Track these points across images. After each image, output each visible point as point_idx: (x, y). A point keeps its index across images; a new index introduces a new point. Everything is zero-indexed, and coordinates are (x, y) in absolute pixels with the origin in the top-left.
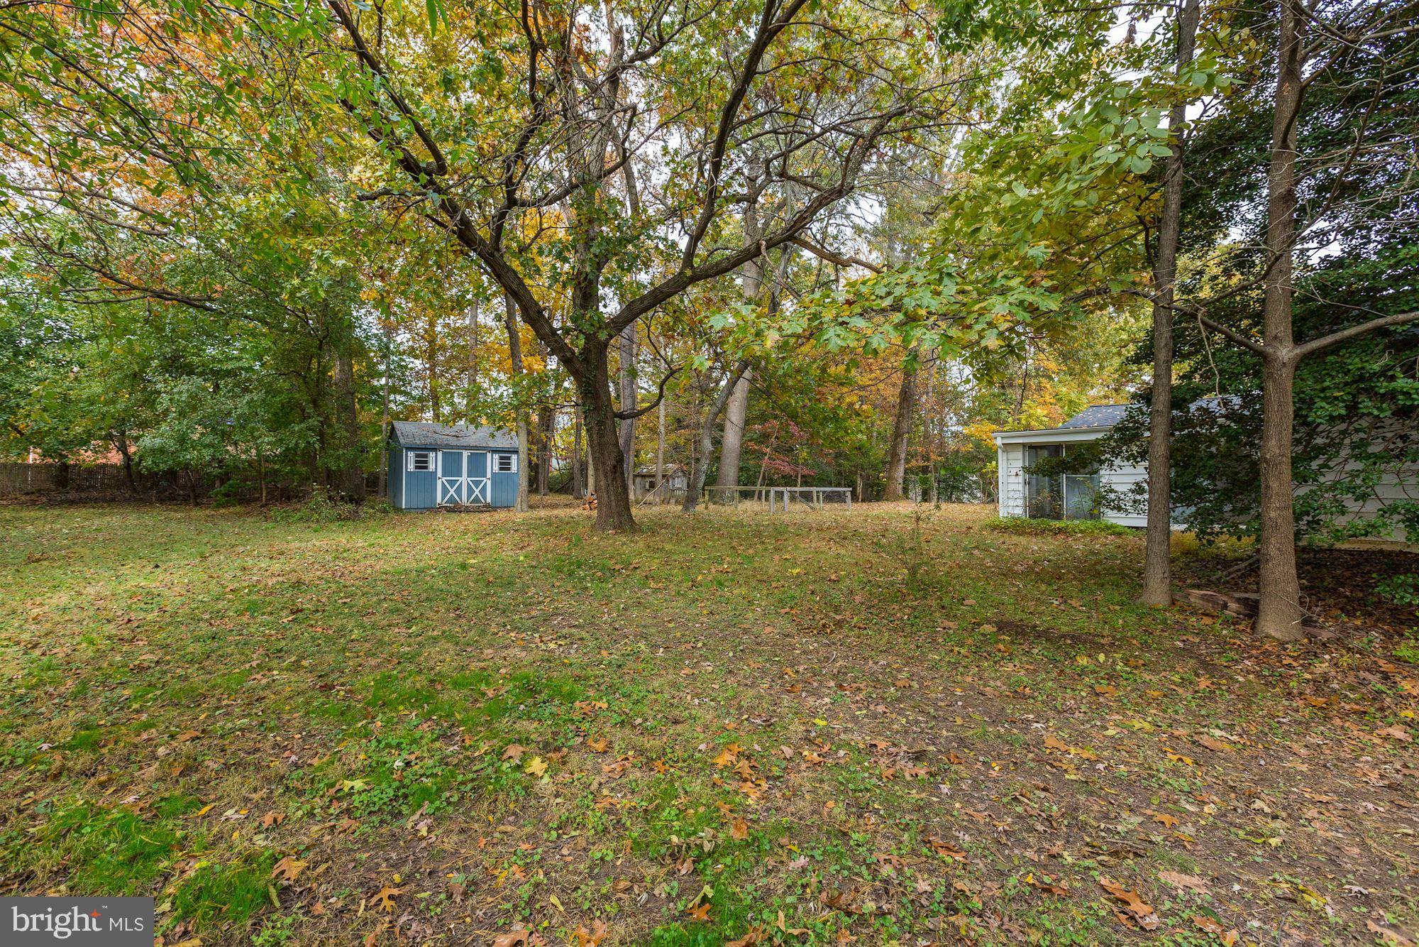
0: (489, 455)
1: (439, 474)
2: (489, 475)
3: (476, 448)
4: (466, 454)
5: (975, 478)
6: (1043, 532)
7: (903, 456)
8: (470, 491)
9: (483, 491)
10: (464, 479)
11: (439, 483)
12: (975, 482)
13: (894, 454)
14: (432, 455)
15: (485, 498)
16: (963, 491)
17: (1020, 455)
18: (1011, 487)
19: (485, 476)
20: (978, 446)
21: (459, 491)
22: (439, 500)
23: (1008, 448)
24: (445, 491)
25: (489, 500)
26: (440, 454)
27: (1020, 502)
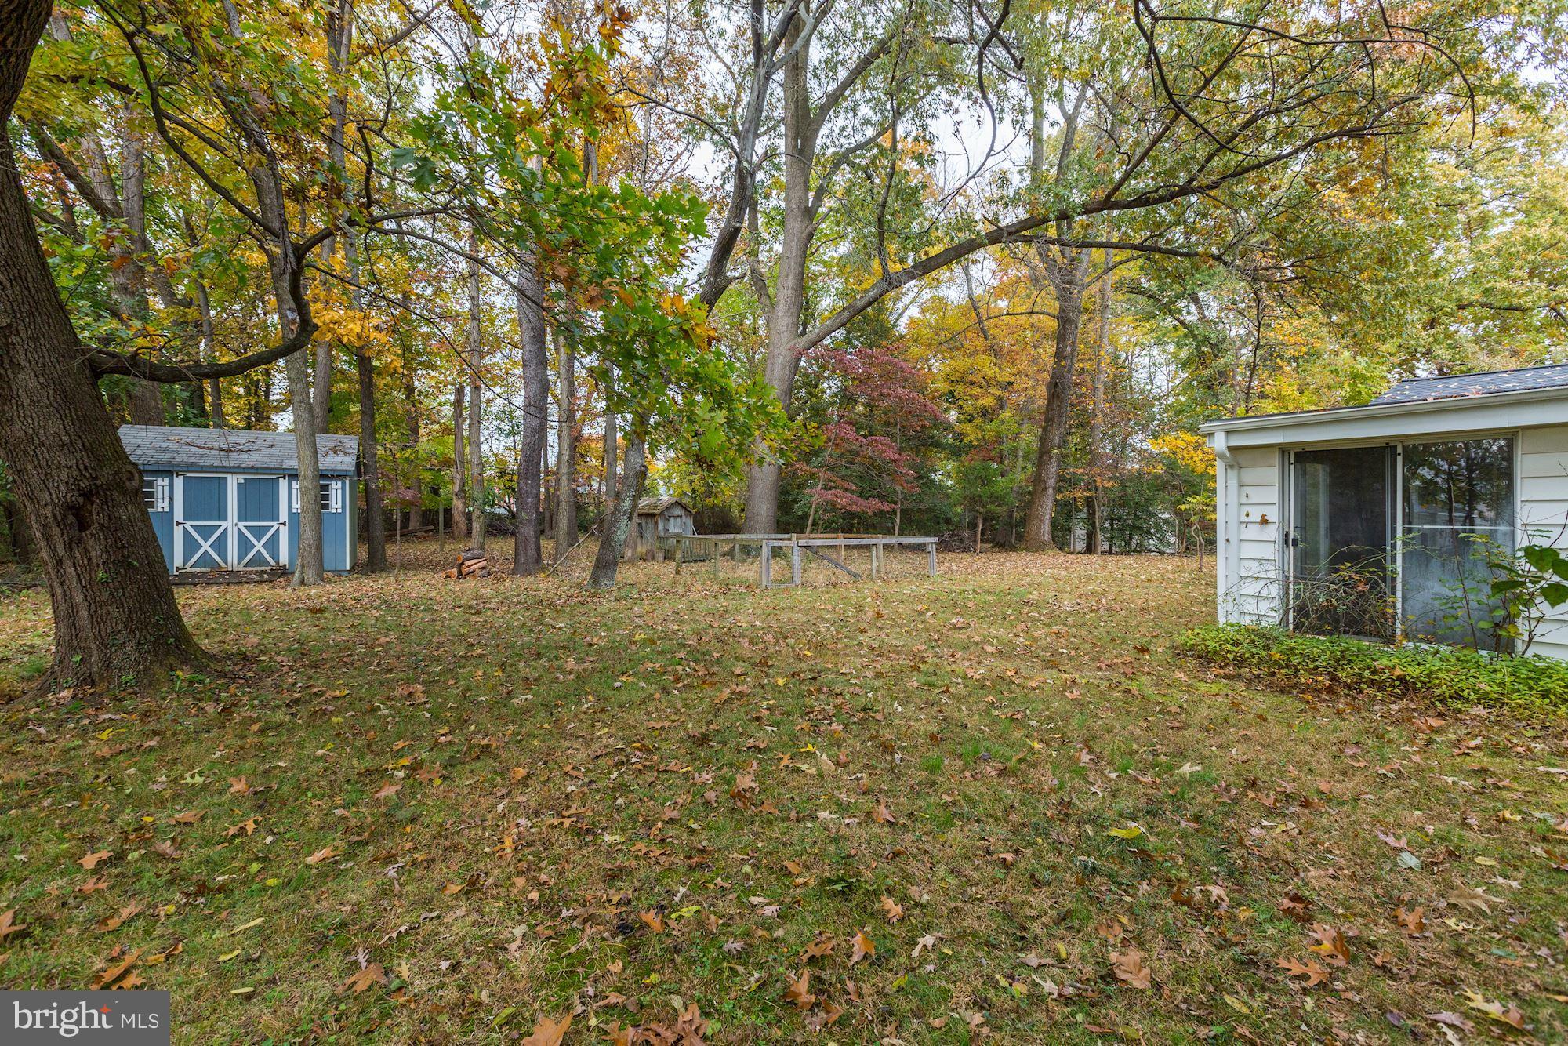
0: (283, 484)
1: (179, 514)
2: (284, 516)
3: (253, 469)
4: (233, 482)
5: (1166, 515)
6: (1354, 688)
7: (1051, 482)
8: (244, 545)
9: (273, 544)
10: (232, 524)
11: (178, 533)
12: (1166, 521)
13: (1038, 480)
14: (162, 483)
15: (275, 555)
16: (1149, 533)
17: (1272, 474)
18: (1249, 551)
19: (275, 517)
20: (1172, 466)
21: (221, 545)
22: (178, 561)
23: (1243, 458)
24: (190, 545)
25: (284, 559)
26: (179, 482)
27: (1274, 590)
